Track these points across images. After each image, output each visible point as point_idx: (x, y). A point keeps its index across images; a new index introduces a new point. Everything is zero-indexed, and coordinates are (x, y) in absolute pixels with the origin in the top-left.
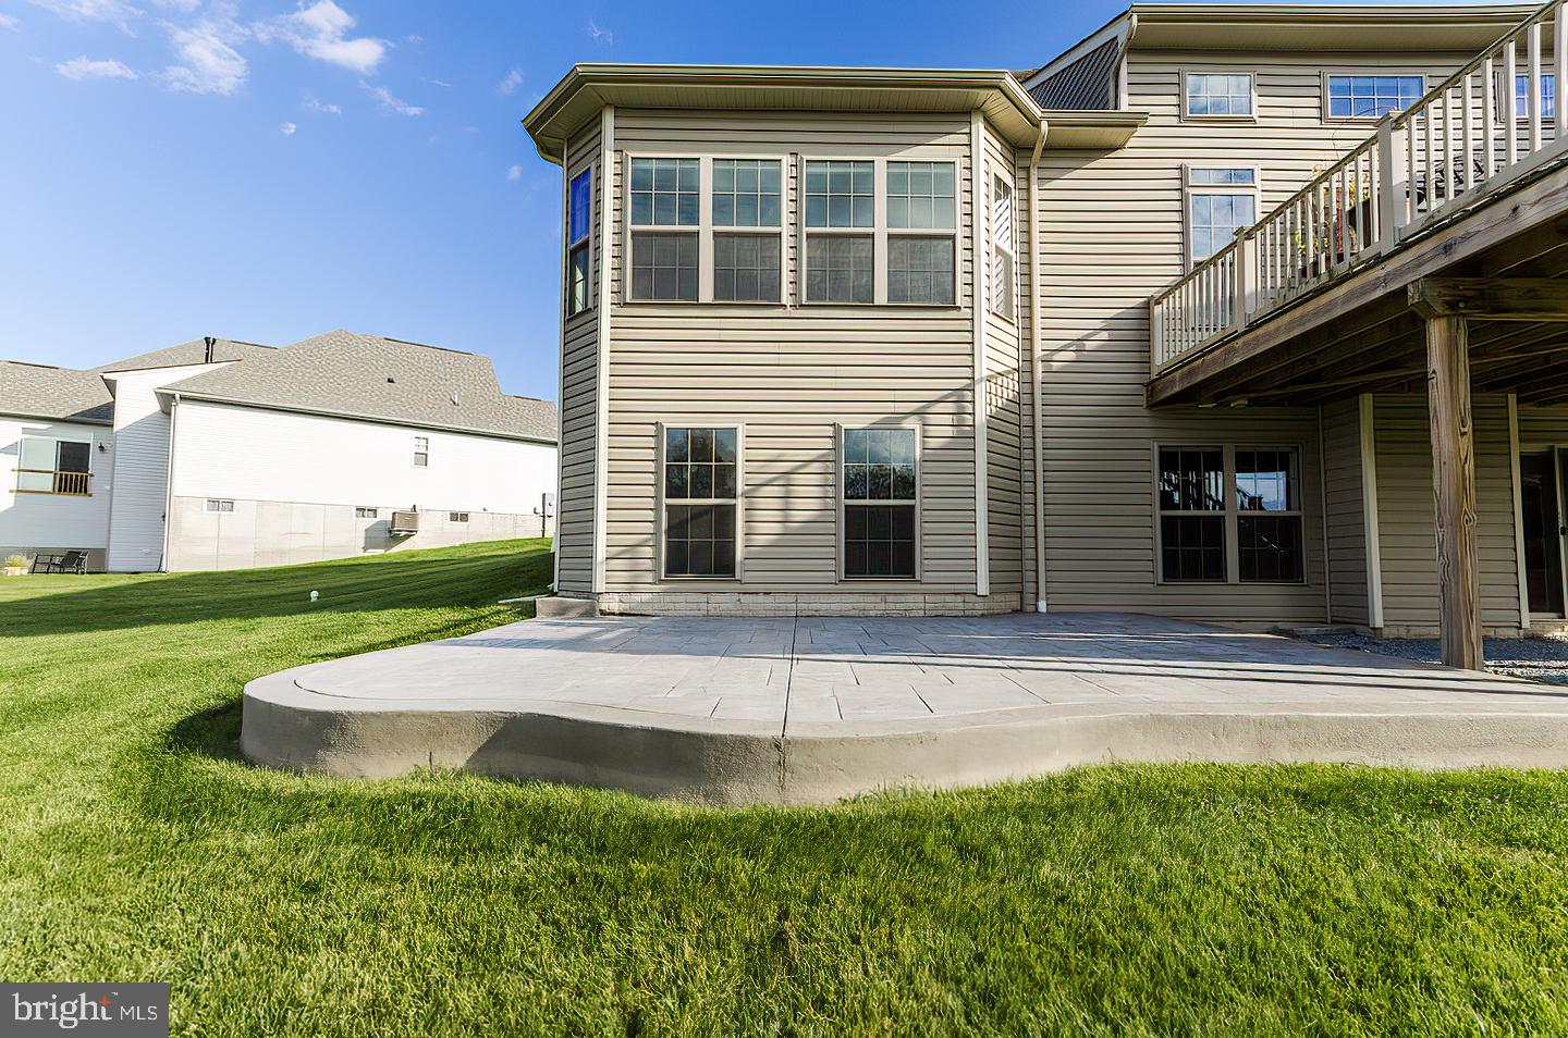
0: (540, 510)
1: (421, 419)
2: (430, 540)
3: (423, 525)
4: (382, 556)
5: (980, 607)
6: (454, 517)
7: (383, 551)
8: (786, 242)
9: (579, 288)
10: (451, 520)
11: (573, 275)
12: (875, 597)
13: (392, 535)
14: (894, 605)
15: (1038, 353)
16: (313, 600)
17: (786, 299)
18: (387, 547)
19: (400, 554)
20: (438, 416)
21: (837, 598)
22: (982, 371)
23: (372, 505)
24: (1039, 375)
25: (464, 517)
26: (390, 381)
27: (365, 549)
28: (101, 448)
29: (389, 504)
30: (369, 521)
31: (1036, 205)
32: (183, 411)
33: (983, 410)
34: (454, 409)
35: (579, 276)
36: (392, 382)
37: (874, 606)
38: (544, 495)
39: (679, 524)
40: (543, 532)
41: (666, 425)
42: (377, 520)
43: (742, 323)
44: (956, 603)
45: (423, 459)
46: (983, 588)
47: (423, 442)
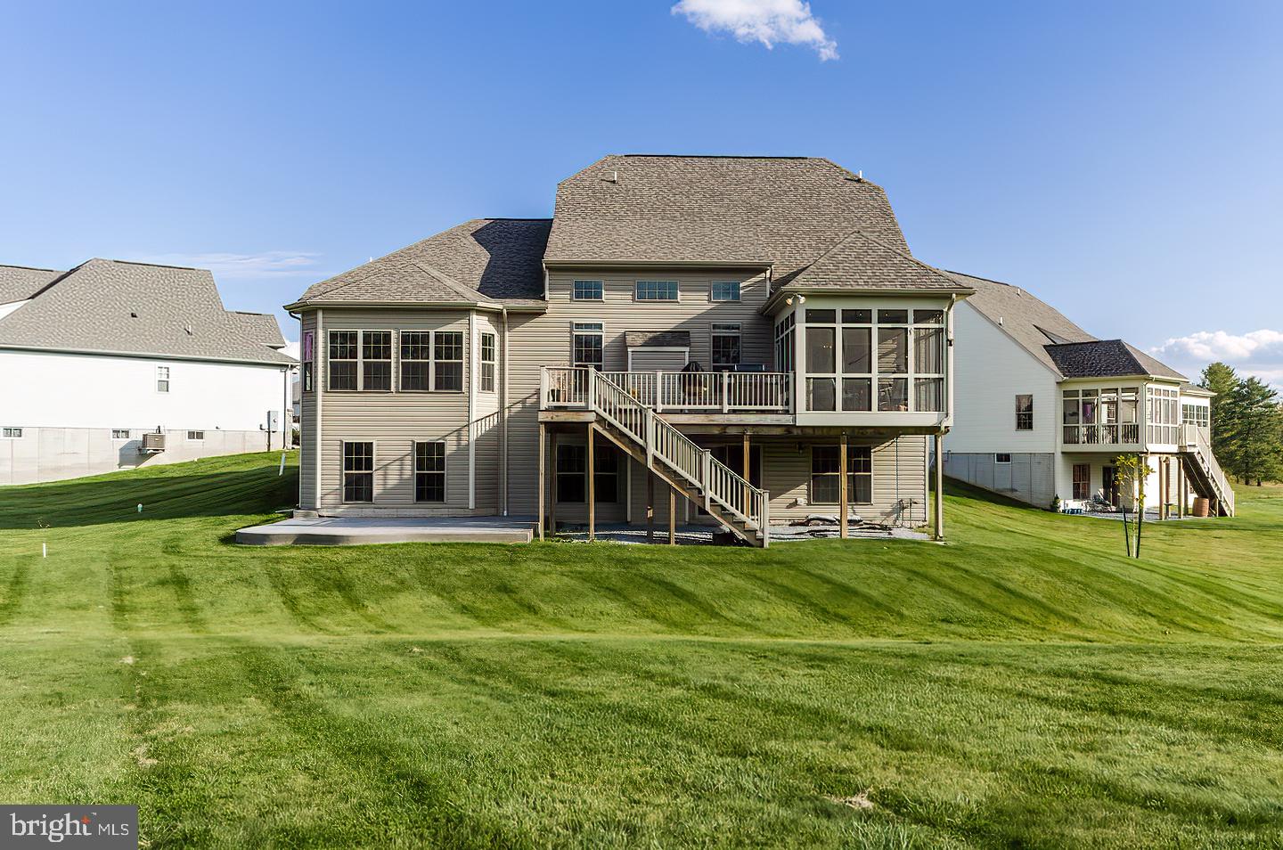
0: (265, 426)
1: (164, 352)
2: (173, 456)
3: (168, 444)
4: (135, 471)
5: (471, 514)
6: (192, 435)
7: (133, 467)
8: (393, 365)
9: (308, 379)
10: (189, 438)
11: (306, 374)
12: (427, 509)
13: (142, 450)
14: (437, 513)
15: (507, 405)
16: (140, 510)
17: (393, 389)
18: (138, 464)
19: (151, 469)
20: (176, 347)
21: (412, 510)
22: (474, 418)
23: (125, 428)
24: (506, 415)
25: (200, 435)
26: (133, 316)
27: (120, 465)
29: (140, 427)
30: (123, 441)
31: (507, 339)
33: (475, 433)
34: (188, 339)
35: (308, 375)
36: (135, 316)
37: (428, 513)
38: (269, 412)
39: (350, 481)
40: (269, 446)
41: (344, 441)
42: (129, 440)
43: (376, 398)
44: (461, 512)
45: (164, 386)
46: (472, 505)
47: (165, 371)
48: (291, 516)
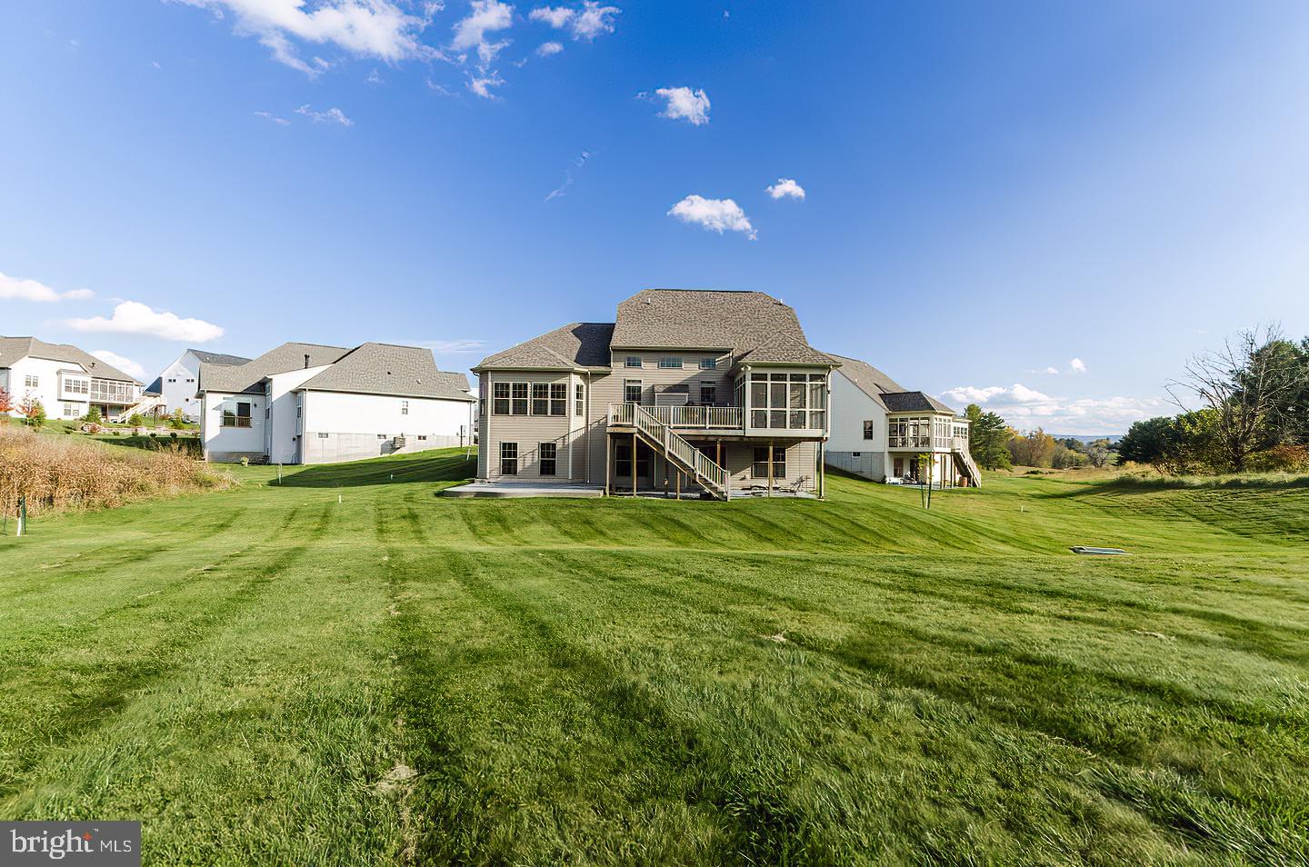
0: (459, 434)
1: (406, 393)
2: (409, 449)
3: (407, 443)
4: (389, 457)
5: (570, 482)
6: (420, 438)
7: (388, 455)
8: (529, 401)
9: (483, 408)
10: (418, 439)
11: (482, 405)
12: (547, 479)
13: (393, 446)
14: (551, 481)
15: (589, 423)
17: (529, 414)
18: (391, 453)
19: (399, 455)
20: (412, 391)
21: (538, 479)
22: (572, 430)
23: (384, 433)
24: (589, 428)
25: (424, 438)
26: (389, 373)
27: (381, 454)
28: (255, 405)
29: (392, 433)
30: (383, 441)
31: (590, 387)
32: (309, 397)
33: (572, 438)
34: (419, 386)
37: (547, 481)
38: (462, 426)
39: (505, 463)
40: (461, 444)
41: (502, 441)
42: (386, 440)
43: (519, 419)
44: (564, 481)
45: (405, 411)
46: (570, 477)
47: (405, 403)
48: (473, 482)
